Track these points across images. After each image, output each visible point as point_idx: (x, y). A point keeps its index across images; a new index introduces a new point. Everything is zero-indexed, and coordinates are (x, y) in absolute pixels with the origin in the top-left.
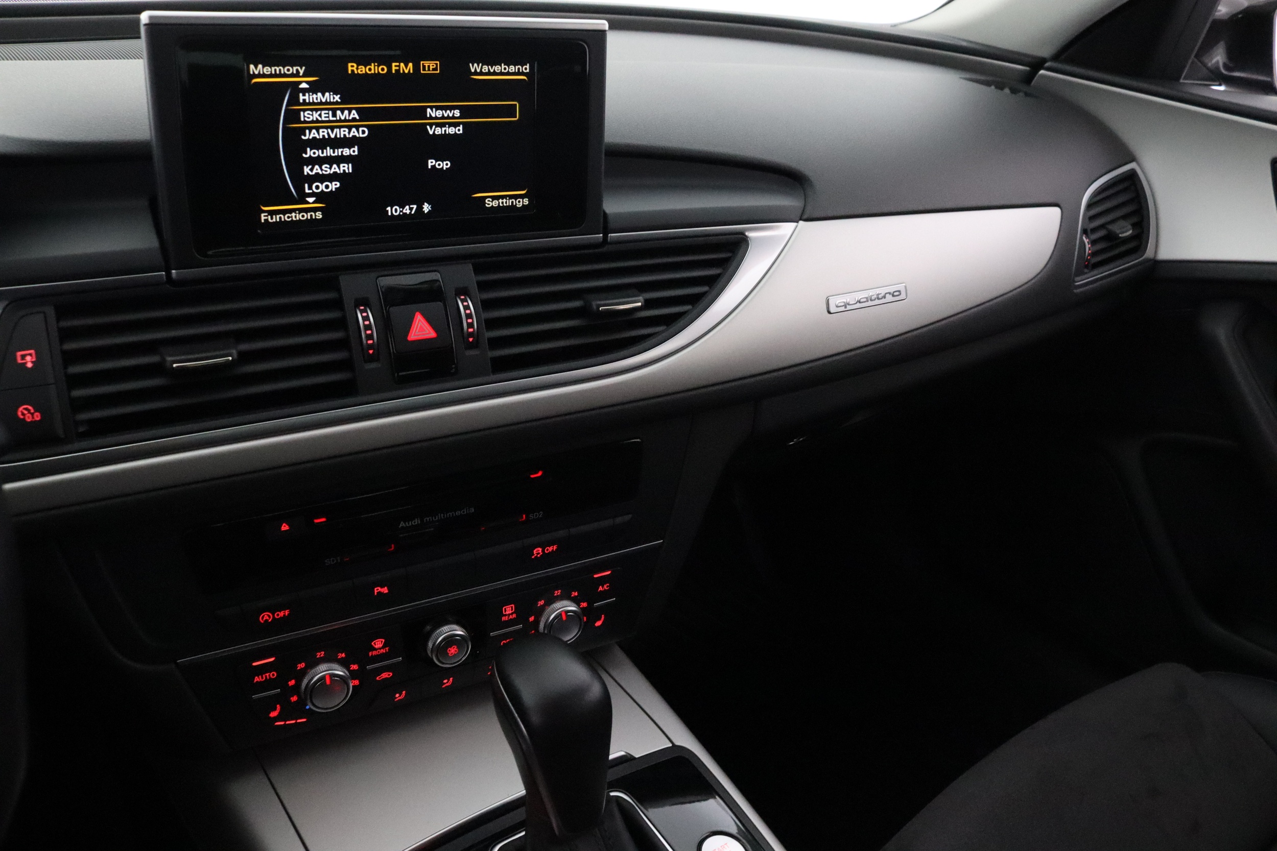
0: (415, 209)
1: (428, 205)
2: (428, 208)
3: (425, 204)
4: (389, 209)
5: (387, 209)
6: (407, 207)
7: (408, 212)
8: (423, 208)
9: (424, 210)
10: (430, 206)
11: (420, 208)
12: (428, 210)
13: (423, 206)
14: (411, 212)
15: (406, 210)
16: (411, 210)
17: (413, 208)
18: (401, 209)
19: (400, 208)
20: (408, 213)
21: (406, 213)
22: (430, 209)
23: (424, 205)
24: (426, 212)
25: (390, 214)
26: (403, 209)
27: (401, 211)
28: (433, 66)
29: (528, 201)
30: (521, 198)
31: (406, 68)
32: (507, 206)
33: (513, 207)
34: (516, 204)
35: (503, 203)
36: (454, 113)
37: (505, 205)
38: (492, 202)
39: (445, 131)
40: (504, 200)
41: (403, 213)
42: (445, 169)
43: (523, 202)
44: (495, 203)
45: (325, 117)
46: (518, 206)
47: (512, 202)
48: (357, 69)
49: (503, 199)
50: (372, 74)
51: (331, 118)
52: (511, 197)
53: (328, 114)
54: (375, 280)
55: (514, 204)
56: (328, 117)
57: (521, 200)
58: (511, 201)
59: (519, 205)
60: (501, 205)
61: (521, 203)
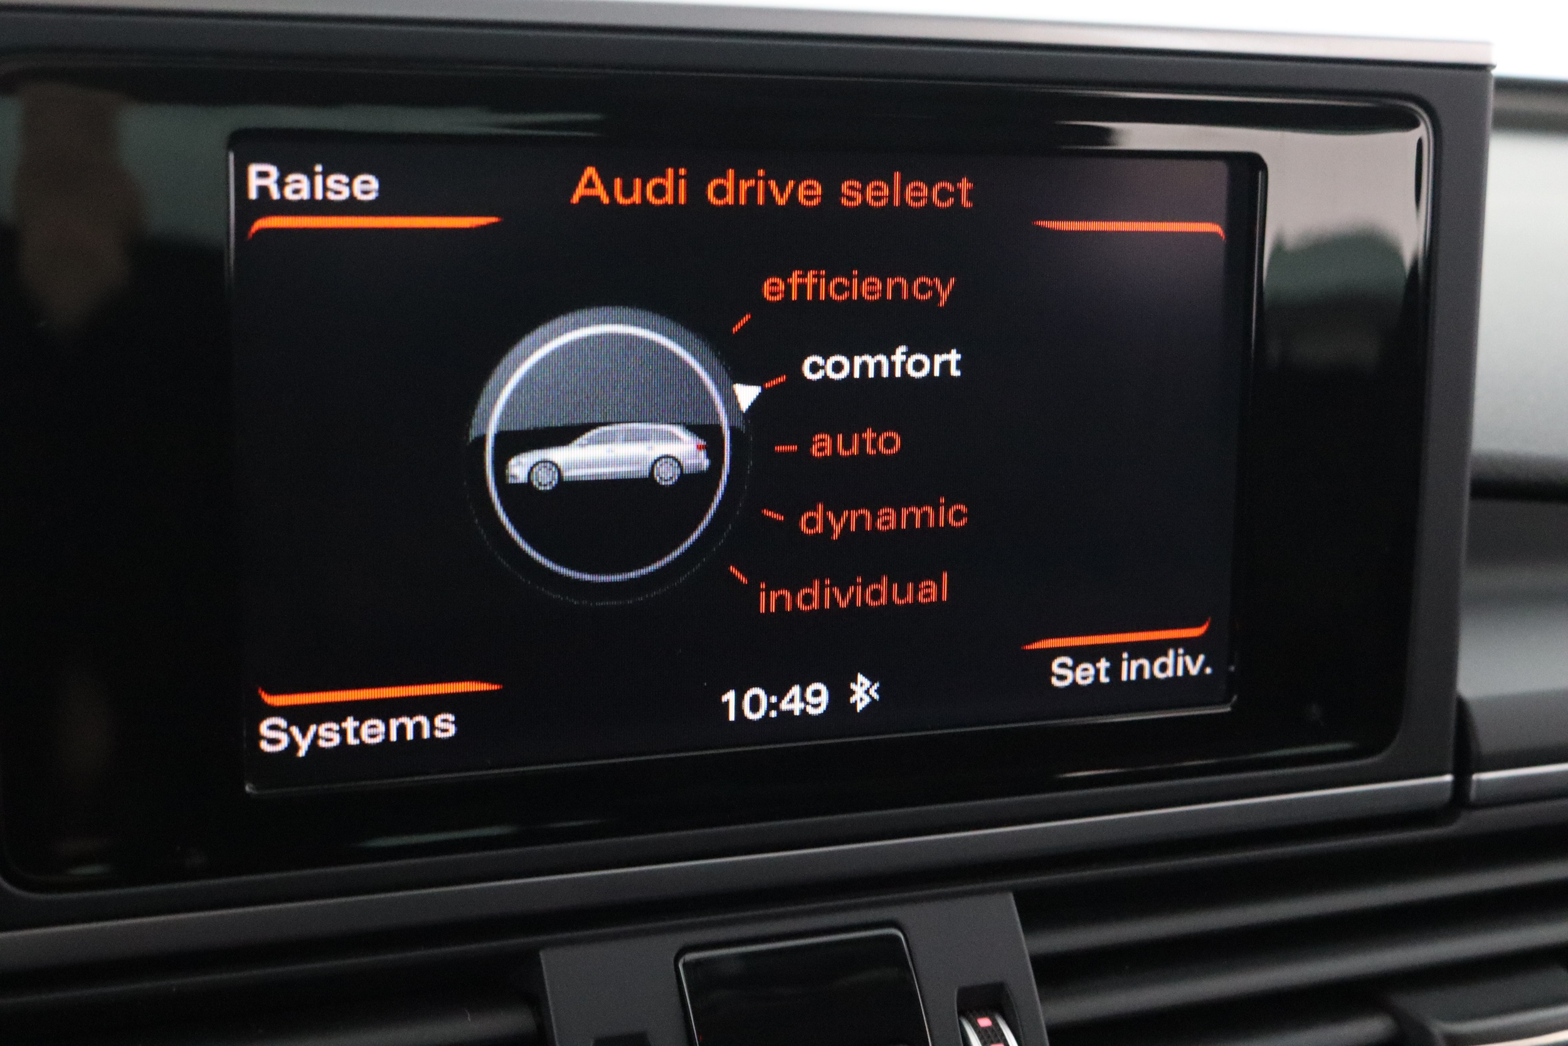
0: (824, 699)
1: (867, 683)
2: (867, 692)
3: (861, 678)
4: (730, 697)
5: (724, 698)
6: (796, 690)
7: (797, 707)
8: (853, 693)
9: (852, 700)
10: (876, 685)
11: (841, 695)
12: (867, 700)
13: (853, 686)
14: (811, 711)
15: (792, 700)
16: (807, 703)
17: (817, 693)
18: (774, 699)
19: (769, 695)
20: (797, 713)
21: (792, 712)
22: (876, 696)
23: (855, 681)
24: (860, 707)
25: (732, 717)
26: (780, 700)
27: (771, 706)
32: (1121, 682)
33: (1140, 685)
34: (1152, 675)
35: (1108, 672)
37: (1115, 678)
40: (1116, 663)
41: (781, 714)
44: (1083, 675)
47: (1140, 669)
49: (1110, 660)
52: (1137, 650)
54: (672, 960)
55: (1146, 675)
58: (1135, 664)
60: (1103, 679)
61: (1169, 672)
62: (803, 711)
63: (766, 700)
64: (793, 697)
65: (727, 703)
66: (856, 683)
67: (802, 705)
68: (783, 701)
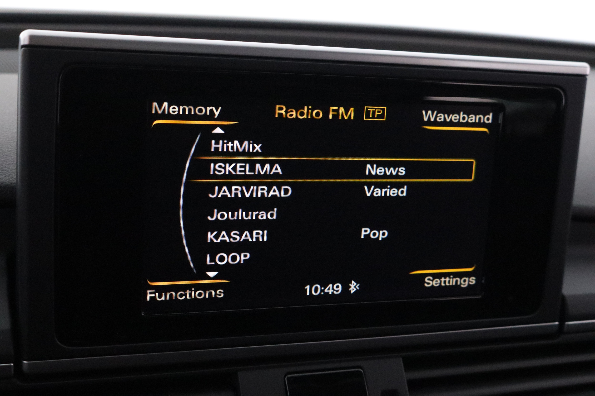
0: (340, 288)
1: (355, 284)
2: (355, 287)
3: (353, 282)
4: (308, 287)
5: (306, 288)
6: (330, 286)
7: (331, 291)
8: (350, 287)
9: (350, 289)
10: (358, 285)
11: (346, 288)
12: (355, 290)
13: (350, 285)
14: (335, 292)
15: (329, 289)
16: (334, 290)
17: (338, 287)
18: (323, 288)
19: (321, 287)
20: (331, 293)
21: (329, 293)
22: (358, 288)
23: (351, 283)
24: (352, 292)
25: (308, 294)
26: (325, 289)
27: (322, 291)
28: (379, 112)
29: (475, 280)
30: (466, 277)
31: (346, 114)
32: (450, 286)
33: (457, 287)
34: (461, 284)
35: (445, 282)
36: (398, 171)
37: (447, 284)
38: (432, 281)
39: (386, 192)
40: (447, 279)
41: (325, 293)
42: (380, 239)
43: (469, 281)
44: (436, 283)
45: (241, 171)
46: (462, 286)
47: (457, 281)
48: (286, 112)
49: (445, 278)
50: (304, 118)
51: (248, 173)
52: (456, 275)
53: (245, 167)
54: (283, 377)
55: (459, 283)
56: (245, 171)
57: (467, 279)
58: (455, 280)
59: (464, 285)
60: (443, 284)
61: (467, 283)
62: (333, 293)
63: (320, 289)
64: (329, 288)
65: (307, 289)
66: (351, 284)
67: (333, 291)
68: (326, 289)
